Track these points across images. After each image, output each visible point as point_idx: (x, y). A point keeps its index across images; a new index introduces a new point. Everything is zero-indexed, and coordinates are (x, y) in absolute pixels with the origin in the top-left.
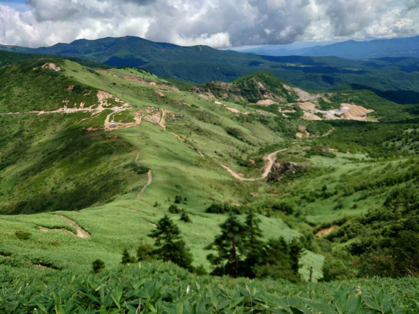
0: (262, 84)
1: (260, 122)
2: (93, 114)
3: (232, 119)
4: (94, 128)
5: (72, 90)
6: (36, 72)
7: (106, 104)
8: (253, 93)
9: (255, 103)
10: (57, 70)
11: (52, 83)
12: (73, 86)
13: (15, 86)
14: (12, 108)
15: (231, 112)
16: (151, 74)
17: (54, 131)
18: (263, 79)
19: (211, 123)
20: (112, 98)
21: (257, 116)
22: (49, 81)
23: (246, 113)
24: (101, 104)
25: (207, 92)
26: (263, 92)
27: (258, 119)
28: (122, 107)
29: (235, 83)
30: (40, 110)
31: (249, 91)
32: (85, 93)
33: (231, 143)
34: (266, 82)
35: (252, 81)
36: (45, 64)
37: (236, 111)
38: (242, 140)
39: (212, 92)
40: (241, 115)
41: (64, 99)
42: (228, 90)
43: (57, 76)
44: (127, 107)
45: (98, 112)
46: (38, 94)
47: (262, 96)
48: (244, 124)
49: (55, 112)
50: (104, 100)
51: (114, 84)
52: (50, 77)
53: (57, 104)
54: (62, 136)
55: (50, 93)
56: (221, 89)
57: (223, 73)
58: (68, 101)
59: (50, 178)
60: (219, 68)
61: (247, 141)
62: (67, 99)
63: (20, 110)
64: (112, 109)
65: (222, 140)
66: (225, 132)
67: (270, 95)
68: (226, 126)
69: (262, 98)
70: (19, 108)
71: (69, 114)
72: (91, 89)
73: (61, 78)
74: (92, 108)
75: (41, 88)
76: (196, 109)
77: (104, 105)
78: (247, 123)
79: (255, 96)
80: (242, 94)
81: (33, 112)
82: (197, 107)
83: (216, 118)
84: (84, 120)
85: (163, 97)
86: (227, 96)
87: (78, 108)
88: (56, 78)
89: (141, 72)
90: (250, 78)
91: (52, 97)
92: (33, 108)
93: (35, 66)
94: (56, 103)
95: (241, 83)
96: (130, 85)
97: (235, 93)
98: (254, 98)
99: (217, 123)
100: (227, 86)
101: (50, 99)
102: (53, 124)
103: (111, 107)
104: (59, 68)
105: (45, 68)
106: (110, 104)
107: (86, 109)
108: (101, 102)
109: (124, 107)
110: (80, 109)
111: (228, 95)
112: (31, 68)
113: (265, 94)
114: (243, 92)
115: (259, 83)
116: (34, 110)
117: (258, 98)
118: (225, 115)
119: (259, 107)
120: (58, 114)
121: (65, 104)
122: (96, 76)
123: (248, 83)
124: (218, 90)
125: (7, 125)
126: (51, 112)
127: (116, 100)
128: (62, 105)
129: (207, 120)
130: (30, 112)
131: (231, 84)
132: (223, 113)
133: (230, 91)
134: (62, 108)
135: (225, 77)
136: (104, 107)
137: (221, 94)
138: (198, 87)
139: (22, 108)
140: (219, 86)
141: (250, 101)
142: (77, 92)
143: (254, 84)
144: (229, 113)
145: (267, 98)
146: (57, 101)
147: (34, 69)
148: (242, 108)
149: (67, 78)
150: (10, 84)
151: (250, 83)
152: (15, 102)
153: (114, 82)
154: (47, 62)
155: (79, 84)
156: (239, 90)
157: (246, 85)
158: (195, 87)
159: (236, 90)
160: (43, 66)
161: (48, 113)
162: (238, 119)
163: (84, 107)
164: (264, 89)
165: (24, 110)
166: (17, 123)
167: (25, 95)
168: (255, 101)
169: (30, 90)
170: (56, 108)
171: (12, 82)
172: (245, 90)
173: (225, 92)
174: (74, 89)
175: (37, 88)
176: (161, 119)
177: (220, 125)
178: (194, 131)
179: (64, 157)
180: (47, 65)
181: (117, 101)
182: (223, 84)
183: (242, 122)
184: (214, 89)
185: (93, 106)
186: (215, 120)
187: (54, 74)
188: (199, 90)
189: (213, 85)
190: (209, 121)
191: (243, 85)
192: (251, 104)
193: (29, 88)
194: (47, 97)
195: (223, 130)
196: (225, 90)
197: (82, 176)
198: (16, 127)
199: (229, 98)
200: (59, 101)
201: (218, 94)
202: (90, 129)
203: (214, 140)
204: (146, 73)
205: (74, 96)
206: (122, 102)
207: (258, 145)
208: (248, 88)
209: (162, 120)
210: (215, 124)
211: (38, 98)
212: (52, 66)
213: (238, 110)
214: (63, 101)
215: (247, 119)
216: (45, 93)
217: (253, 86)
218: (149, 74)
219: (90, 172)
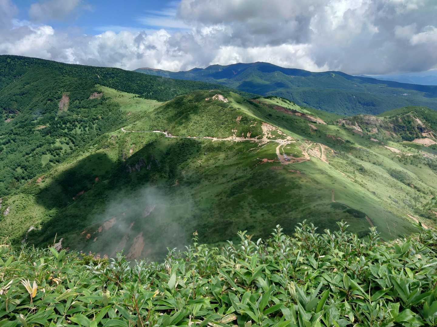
0: (420, 120)
1: (427, 165)
2: (260, 144)
3: (392, 159)
4: (269, 160)
5: (240, 121)
6: (209, 102)
7: (270, 135)
8: (408, 130)
9: (410, 141)
10: (225, 102)
11: (222, 113)
12: (241, 117)
13: (191, 113)
14: (189, 132)
15: (391, 151)
16: (294, 104)
17: (227, 157)
18: (422, 115)
19: (370, 162)
20: (275, 131)
21: (424, 160)
22: (220, 111)
23: (409, 155)
24: (266, 136)
25: (355, 125)
26: (421, 130)
27: (426, 162)
28: (286, 140)
29: (387, 117)
30: (213, 137)
31: (403, 127)
32: (251, 124)
33: (400, 187)
34: (426, 119)
35: (408, 116)
36: (215, 96)
37: (397, 151)
38: (409, 185)
39: (359, 126)
40: (403, 156)
41: (233, 128)
42: (378, 124)
43: (226, 107)
44: (291, 140)
45: (263, 143)
46: (210, 122)
47: (419, 134)
48: (407, 166)
49: (226, 139)
50: (268, 132)
51: (270, 115)
52: (220, 108)
53: (228, 133)
54: (235, 163)
55: (221, 122)
56: (370, 124)
57: (359, 102)
58: (237, 131)
59: (244, 202)
60: (354, 97)
61: (415, 187)
62: (236, 129)
63: (197, 135)
64: (276, 141)
65: (389, 183)
66: (387, 174)
67: (430, 134)
68: (388, 168)
69: (420, 136)
70: (196, 133)
71: (238, 142)
72: (256, 121)
73: (230, 109)
74: (258, 139)
75: (213, 117)
76: (352, 146)
77: (269, 136)
78: (411, 165)
79: (411, 133)
80: (395, 130)
81: (207, 138)
82: (352, 144)
83: (375, 157)
84: (252, 149)
85: (316, 130)
86: (377, 132)
87: (245, 138)
88: (226, 109)
89: (285, 102)
90: (406, 113)
91: (223, 126)
92: (207, 134)
93: (207, 97)
94: (226, 131)
95: (394, 118)
96: (284, 116)
97: (387, 128)
98: (410, 135)
99: (377, 163)
100: (377, 120)
101: (221, 127)
102: (225, 151)
103: (275, 139)
104: (226, 99)
105: (215, 99)
106: (274, 136)
107: (253, 139)
108: (266, 133)
109: (288, 140)
110: (247, 139)
111: (378, 130)
112: (204, 98)
113: (424, 133)
114: (397, 128)
115: (418, 120)
116: (208, 136)
117: (415, 136)
118: (384, 155)
119: (418, 147)
120: (229, 141)
121: (234, 133)
122: (255, 107)
123: (403, 118)
124: (367, 123)
125: (187, 147)
126: (223, 139)
127: (278, 133)
128: (231, 134)
129: (365, 158)
130: (205, 138)
131: (382, 118)
132: (383, 152)
133: (381, 126)
134: (232, 137)
135: (361, 106)
136: (269, 138)
137: (370, 129)
138: (344, 120)
139: (198, 134)
140: (369, 120)
141: (405, 139)
142: (244, 123)
143: (410, 120)
144: (389, 153)
145: (426, 137)
146: (227, 130)
147: (206, 99)
148: (403, 148)
149: (235, 110)
150: (187, 112)
151: (406, 119)
152: (192, 128)
153: (270, 113)
154: (216, 93)
155: (246, 116)
156: (392, 126)
157: (400, 120)
158: (340, 120)
159: (388, 125)
160: (214, 97)
161: (220, 140)
162: (400, 161)
163: (251, 137)
164: (424, 126)
165: (200, 136)
166: (195, 146)
167: (200, 122)
168: (411, 139)
169: (204, 118)
170: (227, 136)
171: (189, 110)
172: (400, 127)
173: (374, 126)
174: (242, 120)
175: (209, 116)
176: (321, 154)
177: (380, 165)
178: (357, 170)
179: (252, 185)
180: (217, 97)
181: (280, 134)
182: (373, 118)
183: (404, 164)
184: (362, 123)
185: (258, 137)
186: (374, 159)
187: (223, 105)
188: (345, 123)
189: (361, 119)
190: (367, 160)
191: (397, 120)
192: (405, 142)
193: (203, 116)
194: (218, 126)
195: (385, 171)
196: (375, 125)
197: (275, 206)
198: (194, 150)
199: (379, 133)
200: (229, 130)
201: (366, 129)
202: (265, 160)
203: (380, 182)
204: (289, 103)
205: (242, 126)
206: (285, 134)
207: (430, 194)
208: (403, 124)
209: (323, 155)
210: (374, 163)
211: (210, 126)
212: (221, 97)
213: (399, 150)
214: (233, 131)
215: (412, 161)
216: (216, 121)
217: (409, 122)
218: (292, 104)
219: (284, 204)
